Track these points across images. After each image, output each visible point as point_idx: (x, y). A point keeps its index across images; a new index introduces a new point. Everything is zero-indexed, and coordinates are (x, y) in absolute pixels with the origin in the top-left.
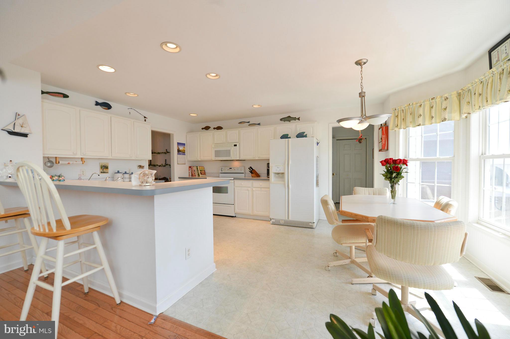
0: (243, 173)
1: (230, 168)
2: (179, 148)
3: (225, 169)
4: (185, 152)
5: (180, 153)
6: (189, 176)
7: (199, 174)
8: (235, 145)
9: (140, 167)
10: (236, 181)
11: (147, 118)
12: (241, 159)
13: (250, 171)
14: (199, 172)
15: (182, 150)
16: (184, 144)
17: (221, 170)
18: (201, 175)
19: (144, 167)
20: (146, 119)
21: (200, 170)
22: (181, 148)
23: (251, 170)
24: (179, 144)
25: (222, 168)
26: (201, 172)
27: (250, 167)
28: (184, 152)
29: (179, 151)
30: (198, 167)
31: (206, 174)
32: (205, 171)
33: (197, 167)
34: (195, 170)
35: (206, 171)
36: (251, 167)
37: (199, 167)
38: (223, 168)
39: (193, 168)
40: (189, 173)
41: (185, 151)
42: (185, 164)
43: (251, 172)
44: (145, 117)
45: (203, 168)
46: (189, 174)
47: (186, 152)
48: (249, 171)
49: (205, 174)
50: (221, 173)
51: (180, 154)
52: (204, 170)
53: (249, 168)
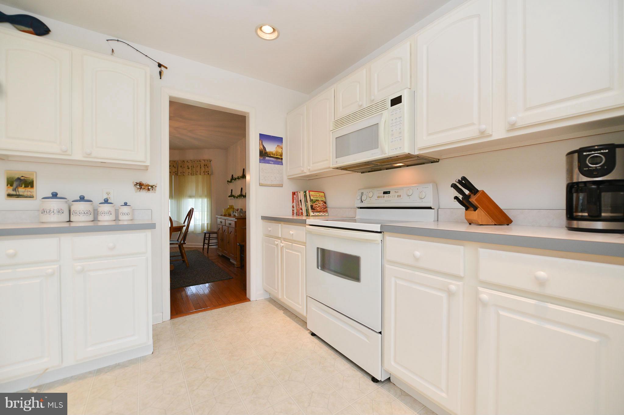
0: (430, 208)
1: (385, 193)
2: (263, 146)
3: (371, 195)
4: (282, 159)
5: (267, 158)
6: (293, 214)
7: (307, 211)
8: (396, 101)
9: (141, 188)
10: (391, 240)
11: (166, 68)
12: (420, 149)
13: (460, 197)
14: (309, 204)
15: (274, 152)
16: (279, 140)
17: (359, 198)
18: (311, 214)
19: (152, 187)
20: (163, 68)
21: (311, 200)
22: (271, 148)
23: (467, 192)
24: (263, 137)
25: (362, 194)
26: (312, 206)
27: (460, 182)
28: (279, 158)
29: (263, 154)
30: (307, 192)
31: (328, 209)
32: (325, 203)
33: (305, 192)
34: (301, 200)
35: (330, 204)
36: (465, 182)
37: (309, 192)
38: (365, 192)
39: (299, 194)
40: (293, 207)
41: (281, 155)
42: (281, 186)
43: (466, 203)
44: (160, 65)
45: (322, 194)
46: (293, 211)
47: (284, 157)
48: (456, 198)
49: (327, 211)
50: (361, 208)
51: (268, 162)
52: (324, 199)
53: (454, 186)
